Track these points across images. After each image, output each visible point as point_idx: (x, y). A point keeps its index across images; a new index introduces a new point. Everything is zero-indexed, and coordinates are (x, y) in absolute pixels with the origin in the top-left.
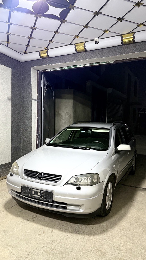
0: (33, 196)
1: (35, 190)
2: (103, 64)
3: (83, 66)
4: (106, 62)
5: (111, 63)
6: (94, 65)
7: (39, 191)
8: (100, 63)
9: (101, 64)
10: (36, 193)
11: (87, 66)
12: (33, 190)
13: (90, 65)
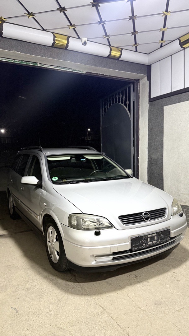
0: (149, 245)
1: (151, 235)
2: (74, 71)
3: (45, 66)
4: (77, 71)
5: (83, 73)
6: (62, 69)
7: (156, 234)
8: (70, 69)
9: (71, 71)
10: (152, 239)
11: (52, 68)
12: (148, 236)
13: (57, 68)
